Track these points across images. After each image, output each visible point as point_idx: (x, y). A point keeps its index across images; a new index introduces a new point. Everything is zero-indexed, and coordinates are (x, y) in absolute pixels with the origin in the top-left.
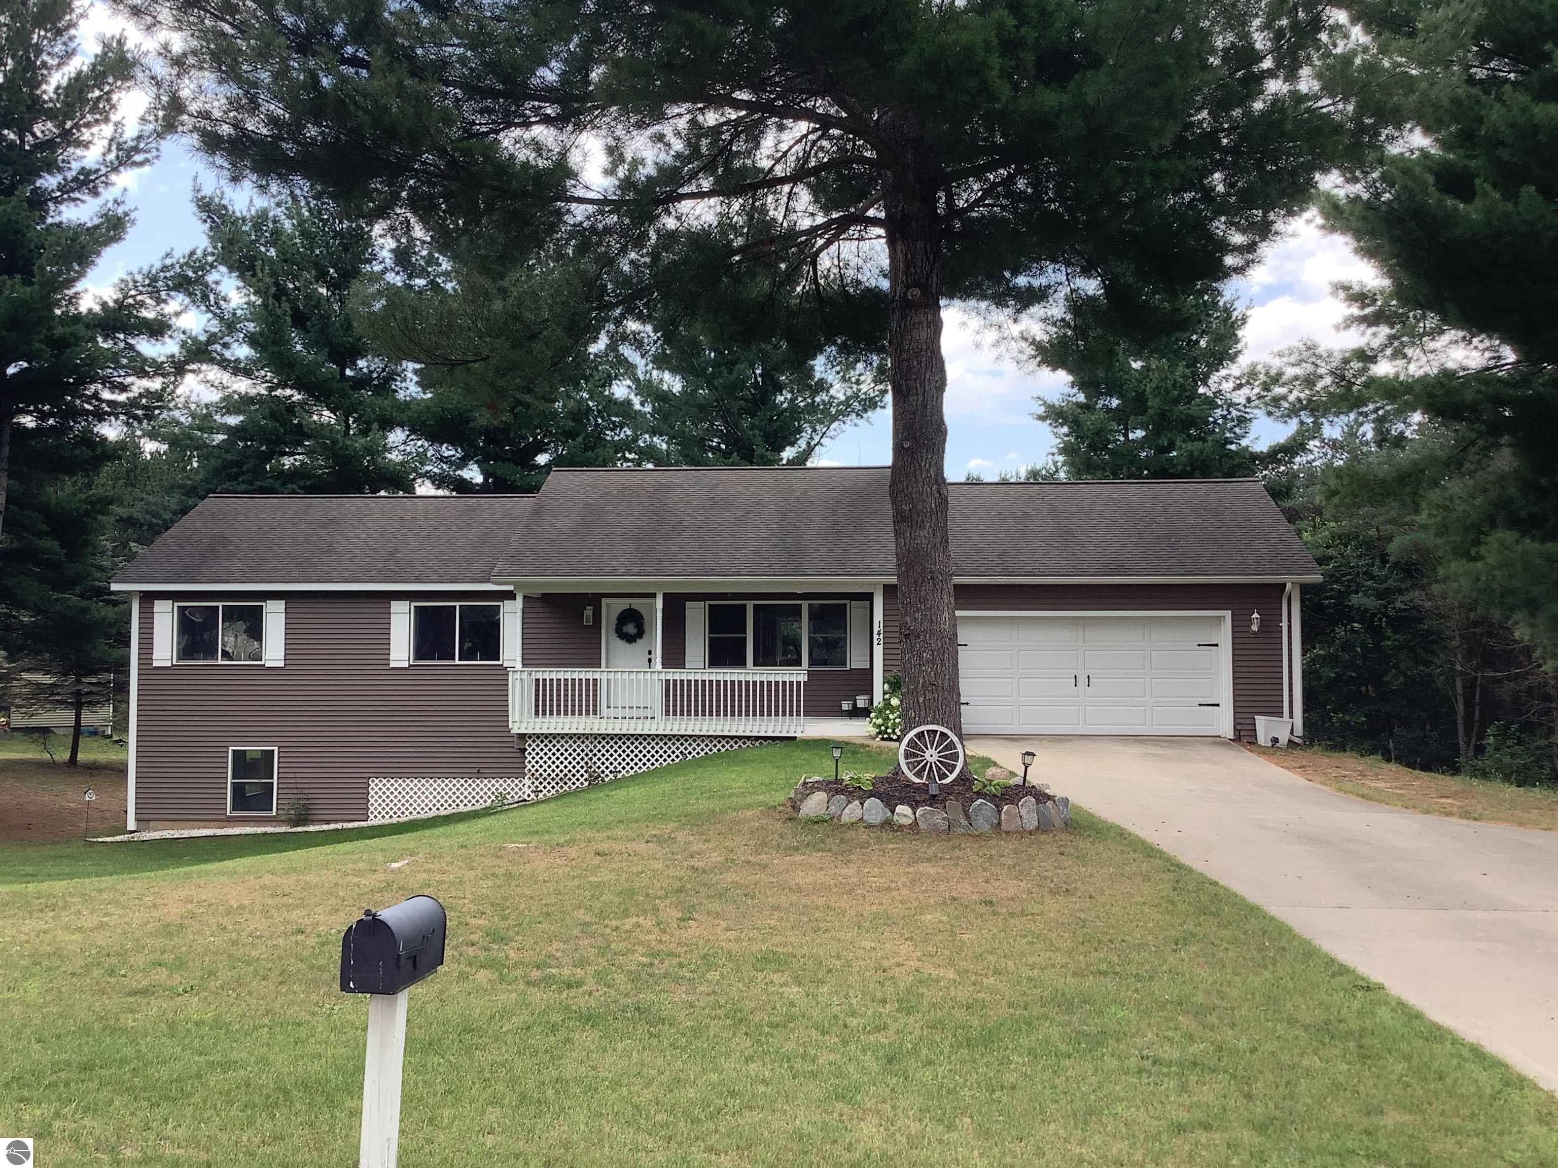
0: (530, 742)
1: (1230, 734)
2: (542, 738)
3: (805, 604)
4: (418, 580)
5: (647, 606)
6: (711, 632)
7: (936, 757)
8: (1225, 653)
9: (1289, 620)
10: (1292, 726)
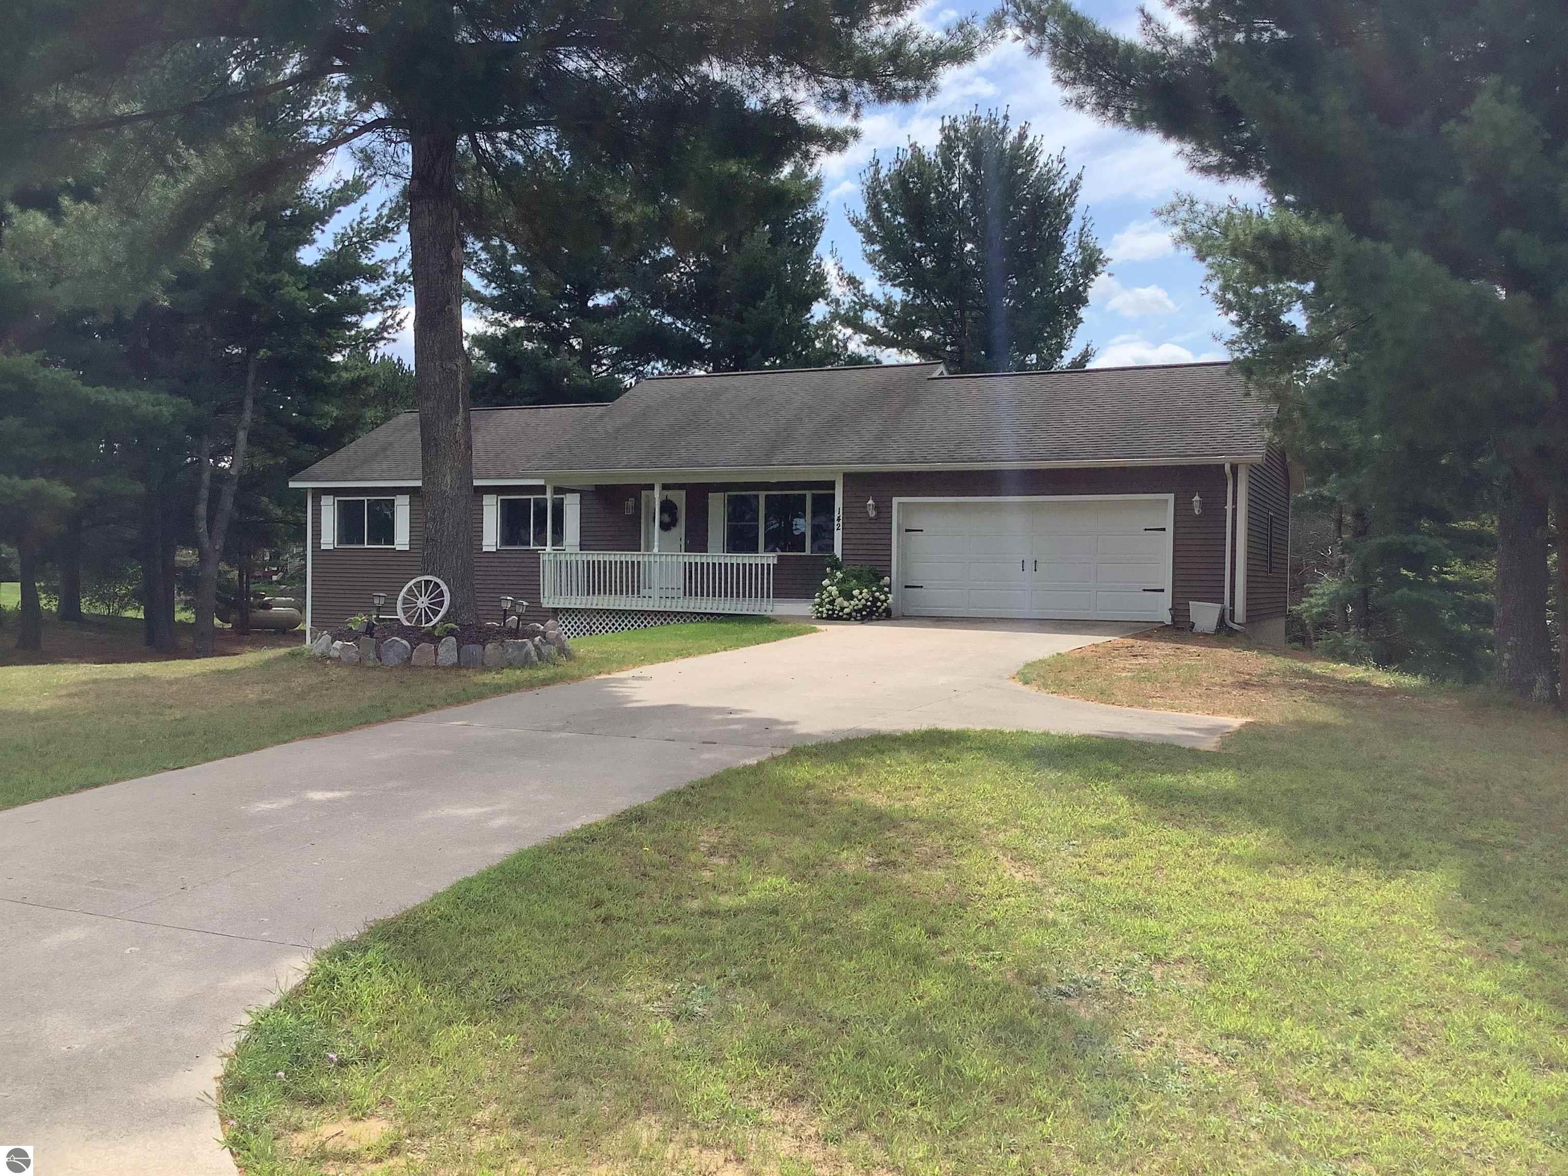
0: (561, 615)
1: (1168, 620)
2: (576, 612)
3: (809, 494)
4: (499, 477)
5: (679, 498)
6: (728, 521)
7: (426, 604)
8: (1168, 537)
9: (1235, 502)
10: (1232, 612)
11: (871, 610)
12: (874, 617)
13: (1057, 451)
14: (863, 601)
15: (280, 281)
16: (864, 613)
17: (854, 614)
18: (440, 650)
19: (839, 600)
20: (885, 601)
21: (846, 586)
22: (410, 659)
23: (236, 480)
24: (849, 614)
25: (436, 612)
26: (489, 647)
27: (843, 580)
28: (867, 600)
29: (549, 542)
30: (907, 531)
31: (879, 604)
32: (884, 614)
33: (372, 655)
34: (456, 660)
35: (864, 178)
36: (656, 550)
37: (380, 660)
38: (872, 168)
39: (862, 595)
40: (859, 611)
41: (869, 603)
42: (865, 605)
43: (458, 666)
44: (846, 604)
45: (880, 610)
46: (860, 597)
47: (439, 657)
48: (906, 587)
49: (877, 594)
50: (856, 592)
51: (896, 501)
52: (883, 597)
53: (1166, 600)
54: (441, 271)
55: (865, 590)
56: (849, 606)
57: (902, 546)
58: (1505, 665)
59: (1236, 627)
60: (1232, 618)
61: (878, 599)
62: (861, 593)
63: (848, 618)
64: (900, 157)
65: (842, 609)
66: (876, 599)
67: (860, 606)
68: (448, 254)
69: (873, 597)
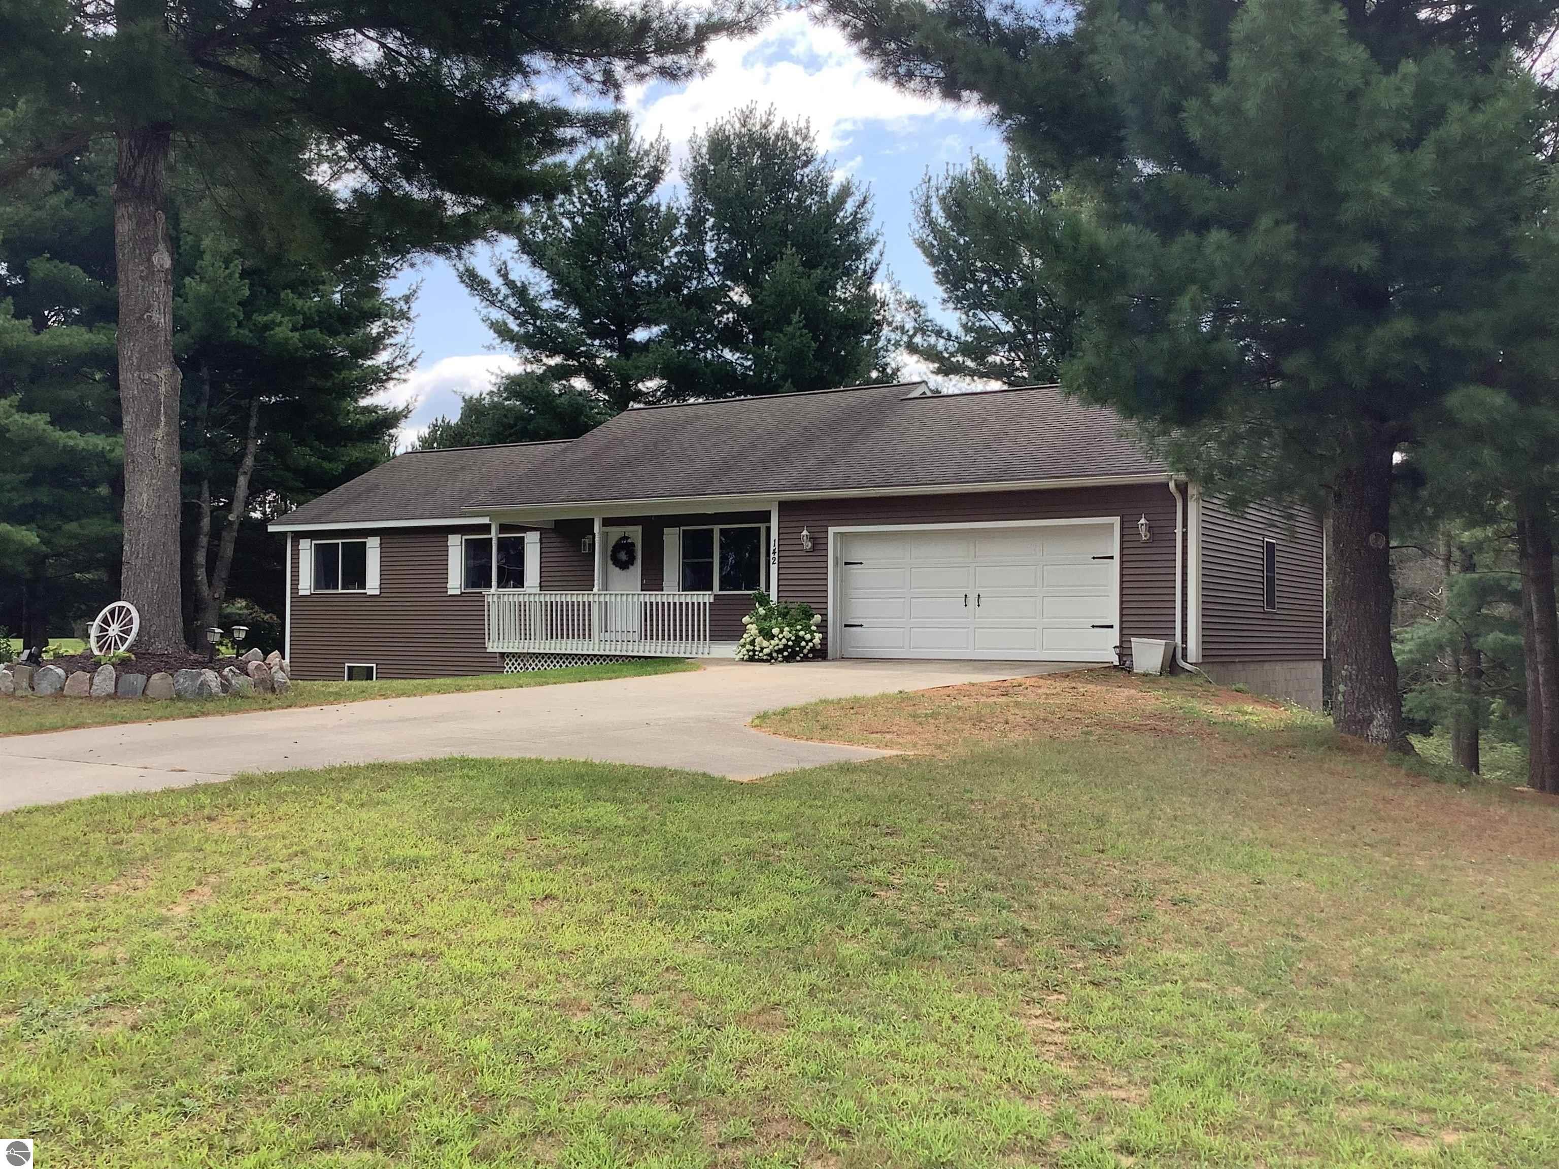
0: (508, 660)
1: (1113, 659)
3: (763, 527)
5: (636, 533)
6: (684, 558)
7: (116, 632)
8: (1115, 566)
9: (1185, 525)
10: (1184, 650)
11: (793, 650)
12: (798, 658)
13: (994, 471)
14: (784, 641)
15: (273, 322)
16: (785, 654)
17: (775, 655)
18: (97, 680)
19: (759, 640)
20: (811, 640)
21: (766, 624)
22: (62, 689)
23: (236, 527)
24: (770, 655)
25: (123, 640)
26: (156, 677)
27: (765, 618)
28: (788, 640)
29: (494, 583)
30: (846, 564)
31: (803, 644)
32: (811, 655)
33: (25, 684)
34: (111, 689)
35: (916, 196)
36: (595, 590)
37: (33, 689)
38: (924, 187)
39: (783, 635)
40: (779, 651)
41: (790, 643)
42: (786, 646)
43: (114, 696)
44: (765, 643)
45: (805, 651)
46: (781, 636)
47: (94, 687)
48: (846, 626)
49: (802, 633)
50: (775, 631)
51: (832, 530)
52: (808, 637)
53: (1114, 637)
54: (141, 277)
55: (787, 629)
56: (769, 646)
57: (842, 581)
58: (1340, 698)
59: (1188, 667)
60: (1184, 657)
61: (803, 639)
62: (782, 631)
63: (770, 659)
64: (951, 173)
65: (762, 649)
66: (799, 639)
67: (781, 646)
68: (149, 260)
69: (797, 636)
